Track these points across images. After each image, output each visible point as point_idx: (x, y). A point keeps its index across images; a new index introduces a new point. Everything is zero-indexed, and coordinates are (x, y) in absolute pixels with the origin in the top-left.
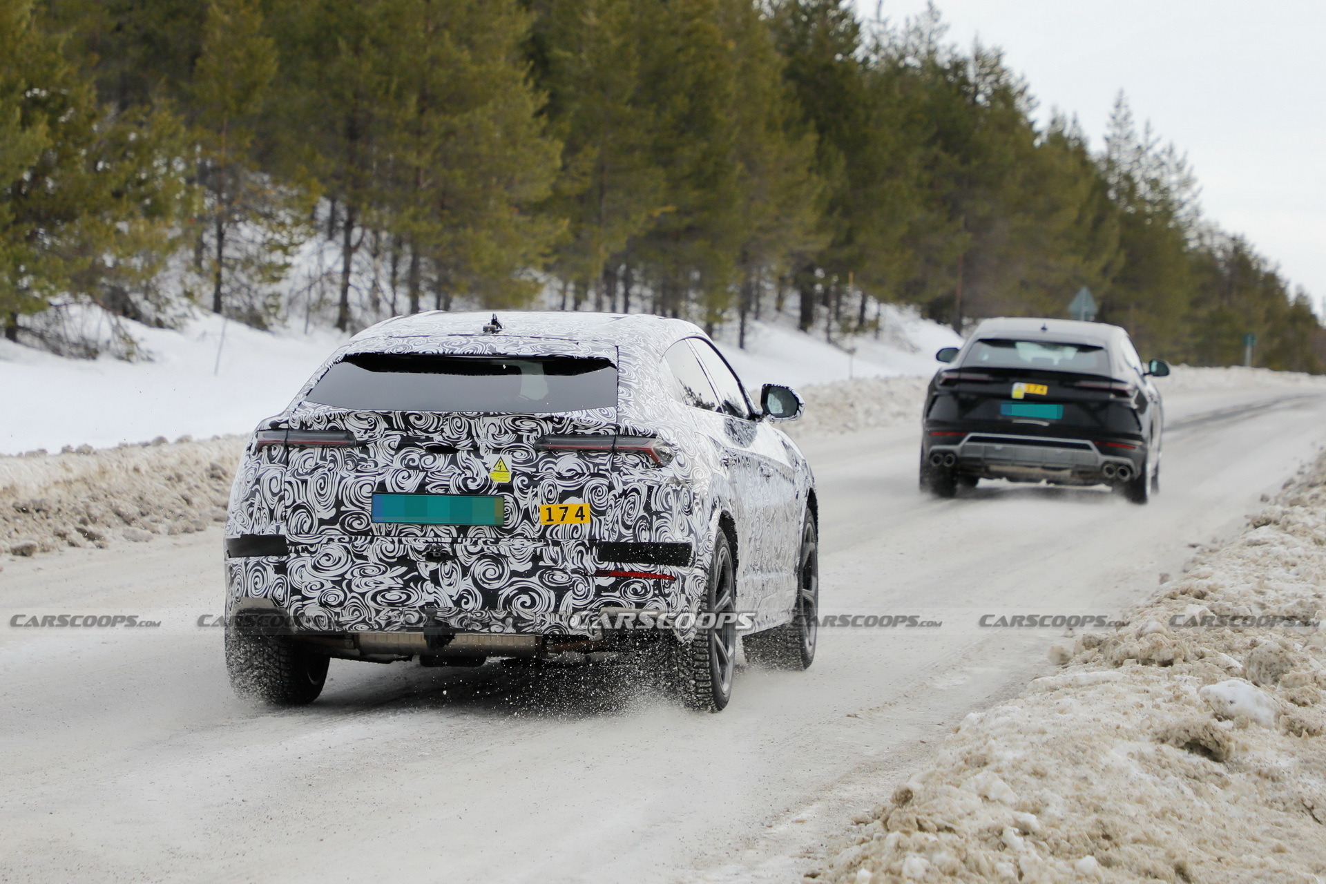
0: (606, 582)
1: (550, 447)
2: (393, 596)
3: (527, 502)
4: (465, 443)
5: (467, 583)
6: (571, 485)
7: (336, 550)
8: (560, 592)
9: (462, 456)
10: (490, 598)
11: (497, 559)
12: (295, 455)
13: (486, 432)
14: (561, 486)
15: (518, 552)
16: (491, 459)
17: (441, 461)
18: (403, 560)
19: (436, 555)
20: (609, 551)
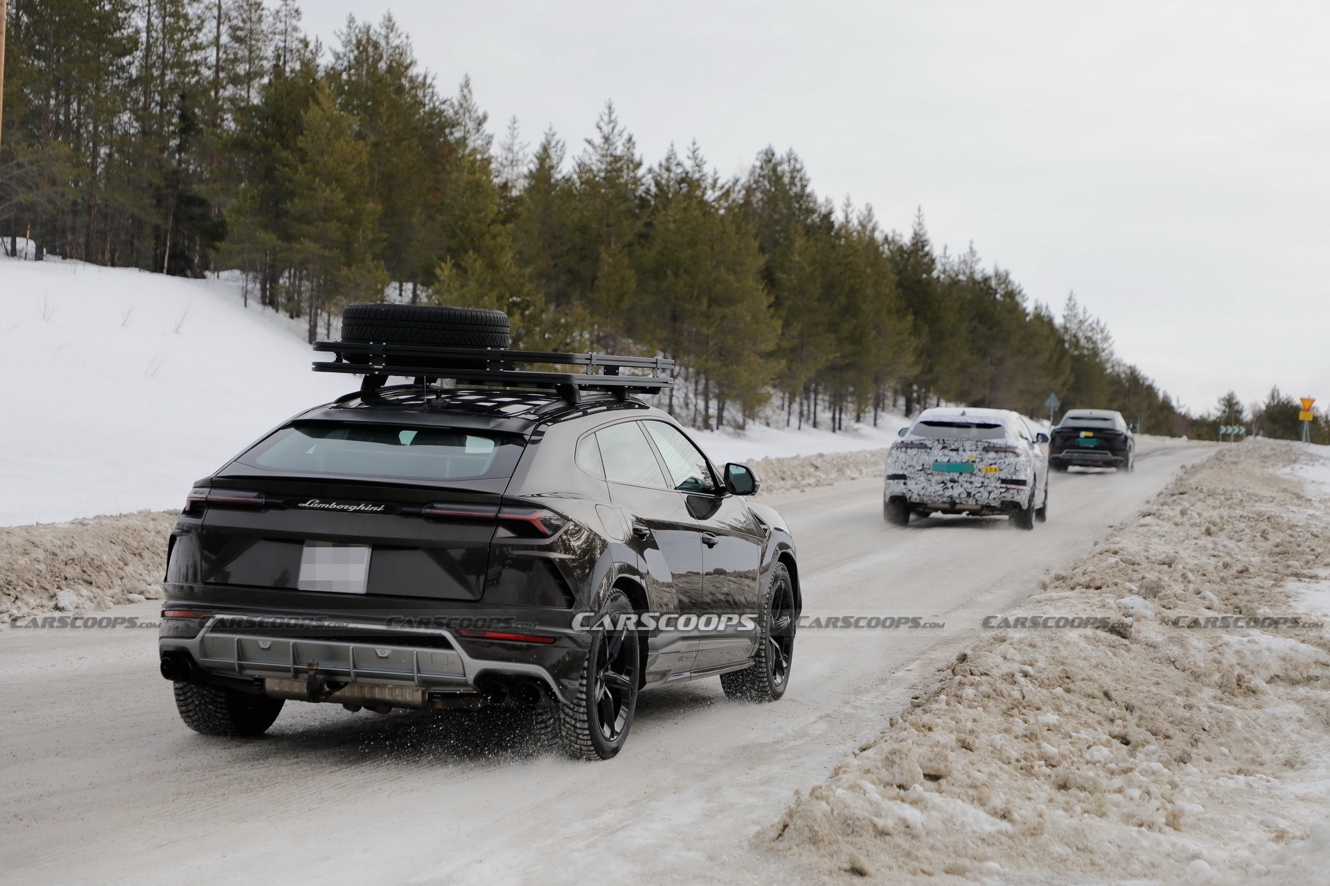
0: (1003, 490)
1: (987, 450)
2: (940, 493)
3: (980, 466)
4: (961, 448)
5: (962, 490)
6: (993, 462)
7: (922, 479)
8: (990, 493)
9: (960, 452)
10: (969, 494)
11: (971, 483)
12: (909, 450)
13: (968, 445)
14: (991, 462)
15: (977, 481)
16: (969, 453)
17: (954, 453)
18: (943, 482)
19: (953, 481)
20: (1004, 481)
